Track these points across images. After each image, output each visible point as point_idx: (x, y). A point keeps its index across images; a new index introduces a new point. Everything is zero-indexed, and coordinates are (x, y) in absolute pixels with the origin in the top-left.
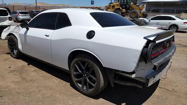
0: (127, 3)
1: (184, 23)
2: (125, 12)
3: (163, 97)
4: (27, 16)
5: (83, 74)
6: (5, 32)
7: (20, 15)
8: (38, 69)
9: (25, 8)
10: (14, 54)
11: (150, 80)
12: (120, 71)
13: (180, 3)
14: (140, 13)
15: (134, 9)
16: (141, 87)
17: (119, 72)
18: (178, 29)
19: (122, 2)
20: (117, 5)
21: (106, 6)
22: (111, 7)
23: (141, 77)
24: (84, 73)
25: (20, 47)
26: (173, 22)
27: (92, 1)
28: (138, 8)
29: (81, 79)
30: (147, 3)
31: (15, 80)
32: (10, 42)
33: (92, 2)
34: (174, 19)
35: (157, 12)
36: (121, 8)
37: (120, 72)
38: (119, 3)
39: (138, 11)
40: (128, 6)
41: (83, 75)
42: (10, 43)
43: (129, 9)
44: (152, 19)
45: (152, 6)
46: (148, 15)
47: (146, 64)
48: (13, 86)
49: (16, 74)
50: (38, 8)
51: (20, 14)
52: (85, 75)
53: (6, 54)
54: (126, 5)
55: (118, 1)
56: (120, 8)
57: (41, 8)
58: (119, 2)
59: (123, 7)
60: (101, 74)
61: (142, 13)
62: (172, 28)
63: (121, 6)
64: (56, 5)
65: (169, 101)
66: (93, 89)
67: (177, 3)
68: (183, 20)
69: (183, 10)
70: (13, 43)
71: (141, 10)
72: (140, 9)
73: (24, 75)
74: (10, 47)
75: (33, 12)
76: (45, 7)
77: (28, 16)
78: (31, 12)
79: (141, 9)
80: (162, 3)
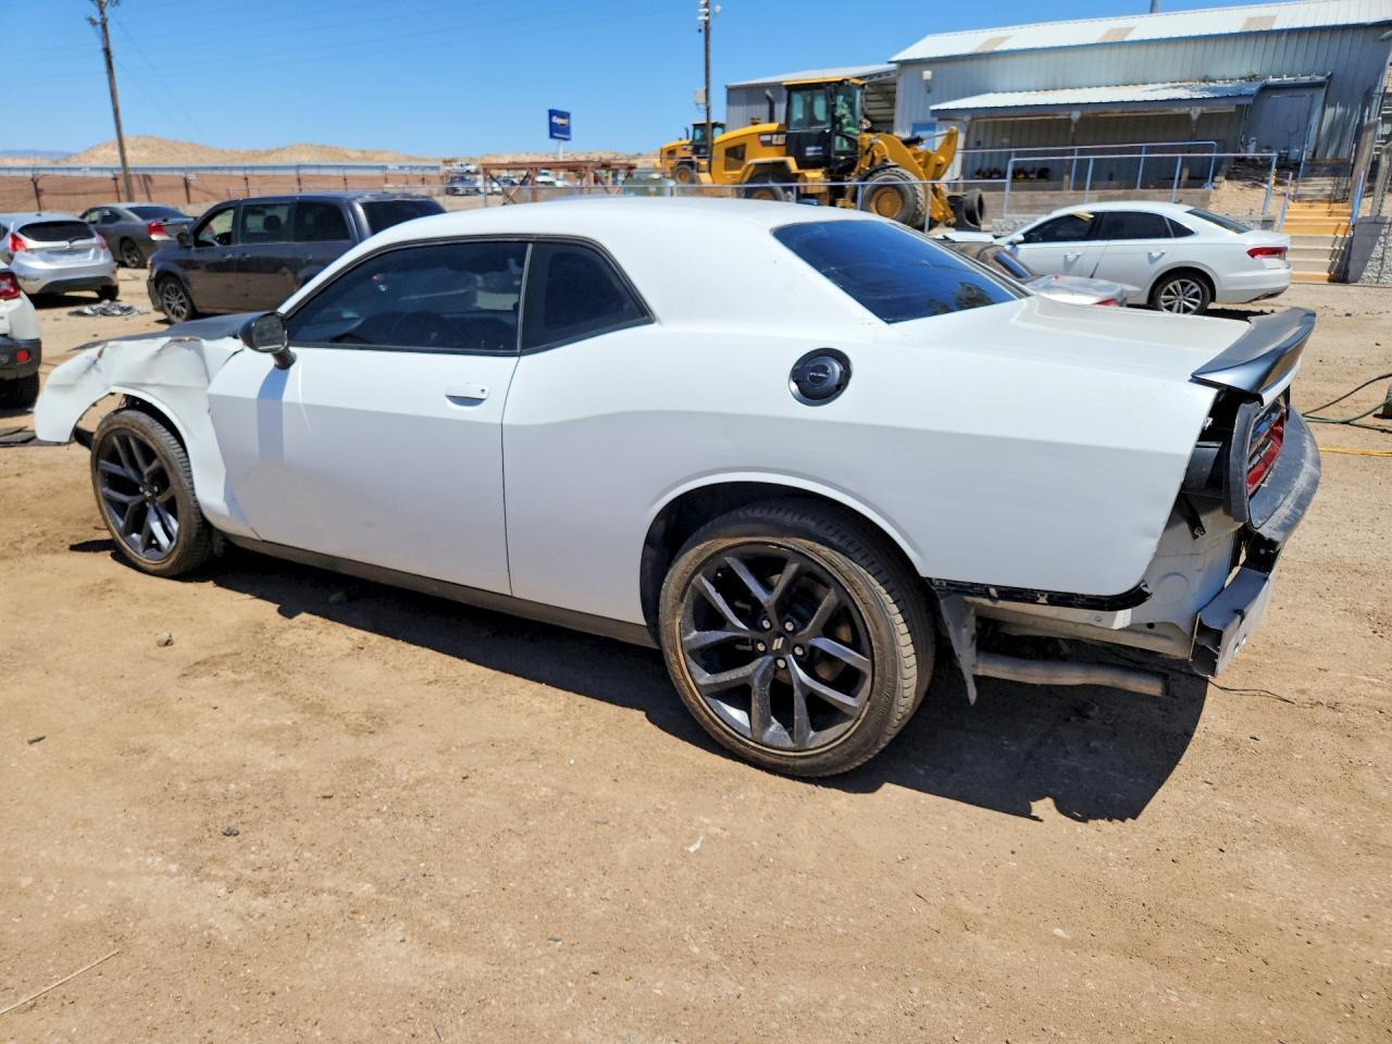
0: (833, 127)
1: (1253, 253)
2: (823, 189)
3: (1264, 740)
4: (84, 250)
5: (756, 635)
6: (65, 387)
7: (32, 251)
8: (374, 638)
9: (38, 193)
10: (150, 542)
11: (1226, 634)
12: (1043, 592)
13: (1195, 112)
14: (935, 190)
15: (884, 167)
16: (1152, 687)
17: (1034, 601)
18: (1213, 299)
19: (798, 114)
20: (765, 144)
21: (671, 152)
22: (719, 153)
23: (1151, 626)
24: (763, 630)
25: (210, 491)
26: (1171, 251)
27: (552, 113)
28: (916, 156)
29: (747, 670)
30: (967, 118)
31: (255, 721)
32: (117, 461)
33: (556, 120)
34: (1181, 231)
35: (1043, 183)
36: (792, 162)
37: (1043, 600)
38: (773, 127)
39: (914, 180)
40: (840, 144)
41: (754, 642)
42: (115, 469)
43: (849, 167)
44: (1029, 237)
45: (1006, 140)
46: (986, 203)
47: (1196, 537)
48: (267, 760)
49: (237, 683)
50: (135, 184)
51: (30, 243)
52: (778, 644)
53: (73, 548)
54: (824, 140)
55: (765, 108)
56: (783, 164)
57: (157, 182)
58: (771, 120)
59: (810, 151)
60: (903, 628)
61: (947, 192)
62: (1169, 292)
63: (794, 145)
64: (269, 153)
65: (1306, 760)
66: (848, 724)
67: (1177, 111)
68: (1239, 231)
69: (1220, 161)
70: (146, 471)
71: (939, 170)
72: (931, 167)
73: (299, 683)
74: (110, 501)
75: (115, 216)
76: (192, 176)
77: (96, 256)
78: (105, 219)
79: (939, 166)
80: (1076, 115)
